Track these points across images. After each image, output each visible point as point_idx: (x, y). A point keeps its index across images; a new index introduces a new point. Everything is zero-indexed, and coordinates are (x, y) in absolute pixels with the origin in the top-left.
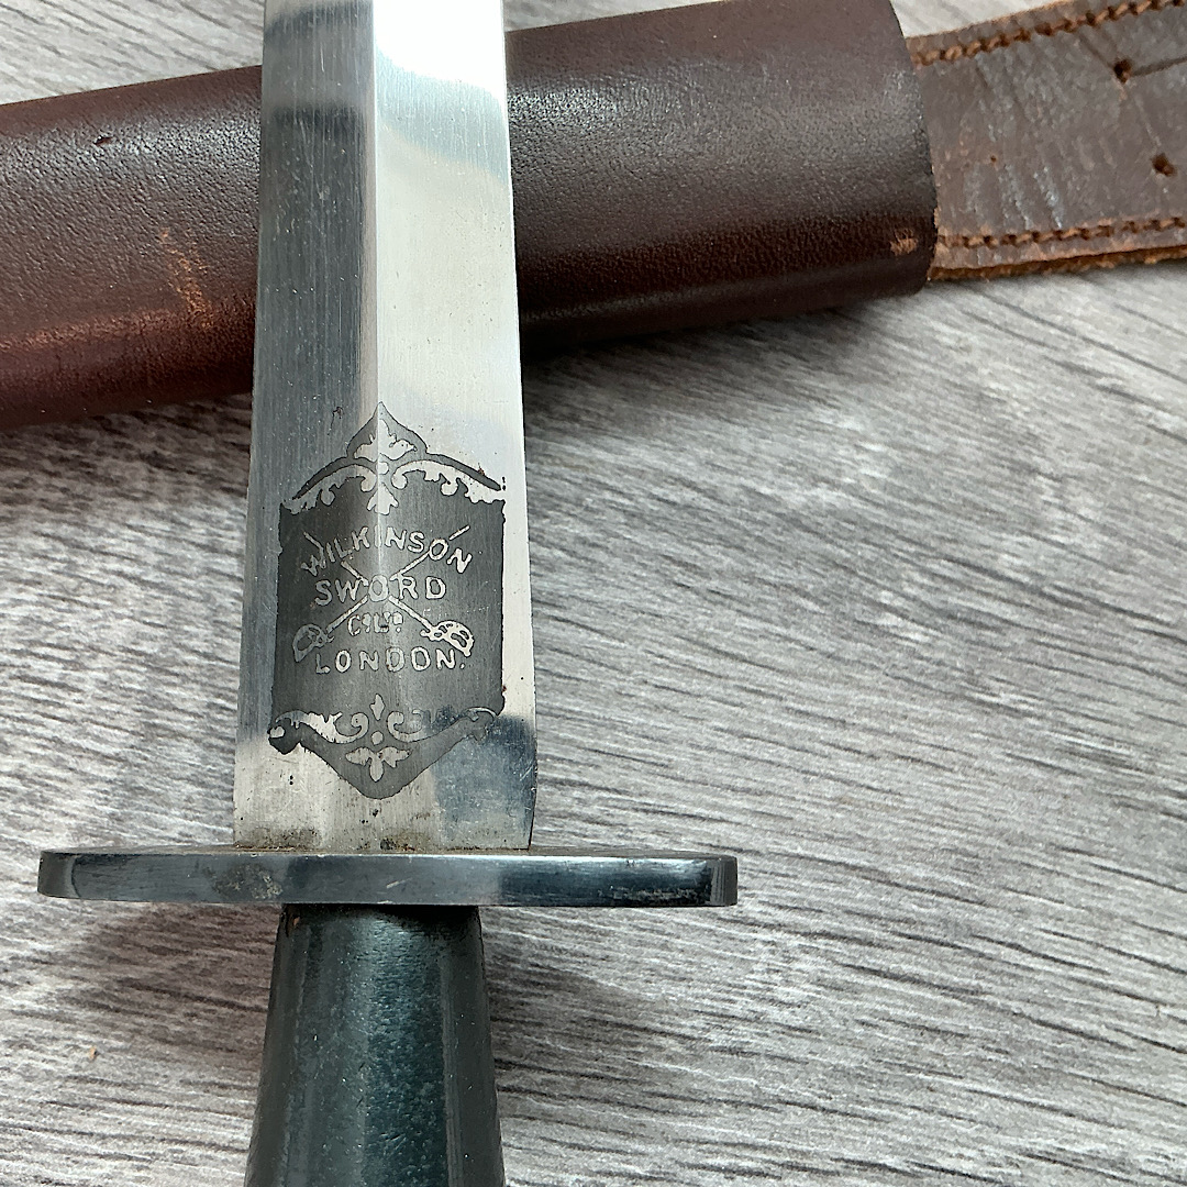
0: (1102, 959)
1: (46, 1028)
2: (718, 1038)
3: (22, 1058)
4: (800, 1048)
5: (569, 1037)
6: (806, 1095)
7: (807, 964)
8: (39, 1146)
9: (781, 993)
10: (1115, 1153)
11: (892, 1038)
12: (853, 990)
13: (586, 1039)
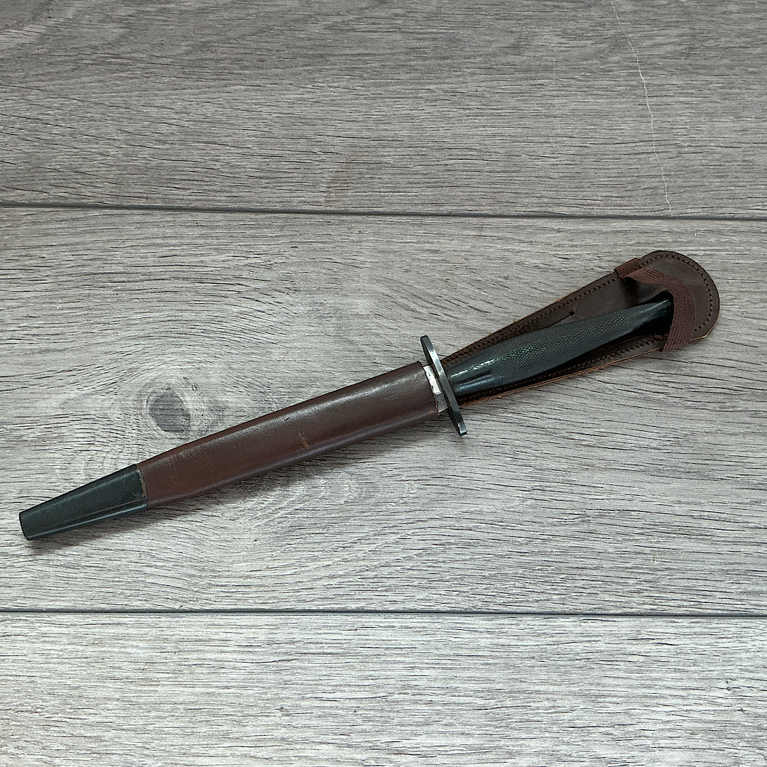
0: (472, 475)
1: (284, 519)
2: (401, 501)
3: (280, 525)
4: (417, 500)
5: (374, 506)
6: (419, 508)
7: (416, 486)
8: (286, 539)
9: (411, 492)
10: (480, 509)
11: (433, 496)
12: (425, 489)
13: (377, 506)
